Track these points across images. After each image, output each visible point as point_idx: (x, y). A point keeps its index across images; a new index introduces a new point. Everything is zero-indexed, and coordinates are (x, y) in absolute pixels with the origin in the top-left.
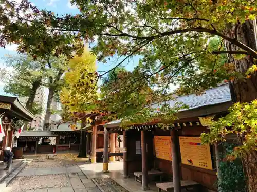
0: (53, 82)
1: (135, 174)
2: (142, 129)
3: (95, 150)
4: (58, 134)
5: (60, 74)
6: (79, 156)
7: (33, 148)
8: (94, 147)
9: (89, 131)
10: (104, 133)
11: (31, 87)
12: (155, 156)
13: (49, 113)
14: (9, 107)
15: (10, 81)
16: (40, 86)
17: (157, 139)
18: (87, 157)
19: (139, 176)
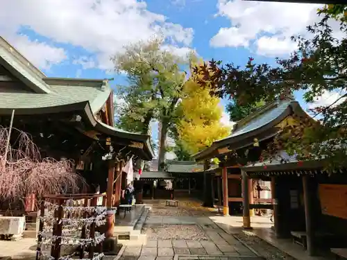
0: (167, 112)
1: (294, 234)
2: (304, 174)
3: (227, 199)
4: (175, 176)
5: (174, 103)
6: (205, 205)
7: (148, 193)
8: (225, 194)
9: (217, 174)
10: (241, 177)
11: (143, 120)
12: (321, 212)
13: (163, 150)
14: (141, 146)
15: (122, 115)
16: (152, 119)
17: (322, 188)
18: (214, 207)
19: (300, 237)
